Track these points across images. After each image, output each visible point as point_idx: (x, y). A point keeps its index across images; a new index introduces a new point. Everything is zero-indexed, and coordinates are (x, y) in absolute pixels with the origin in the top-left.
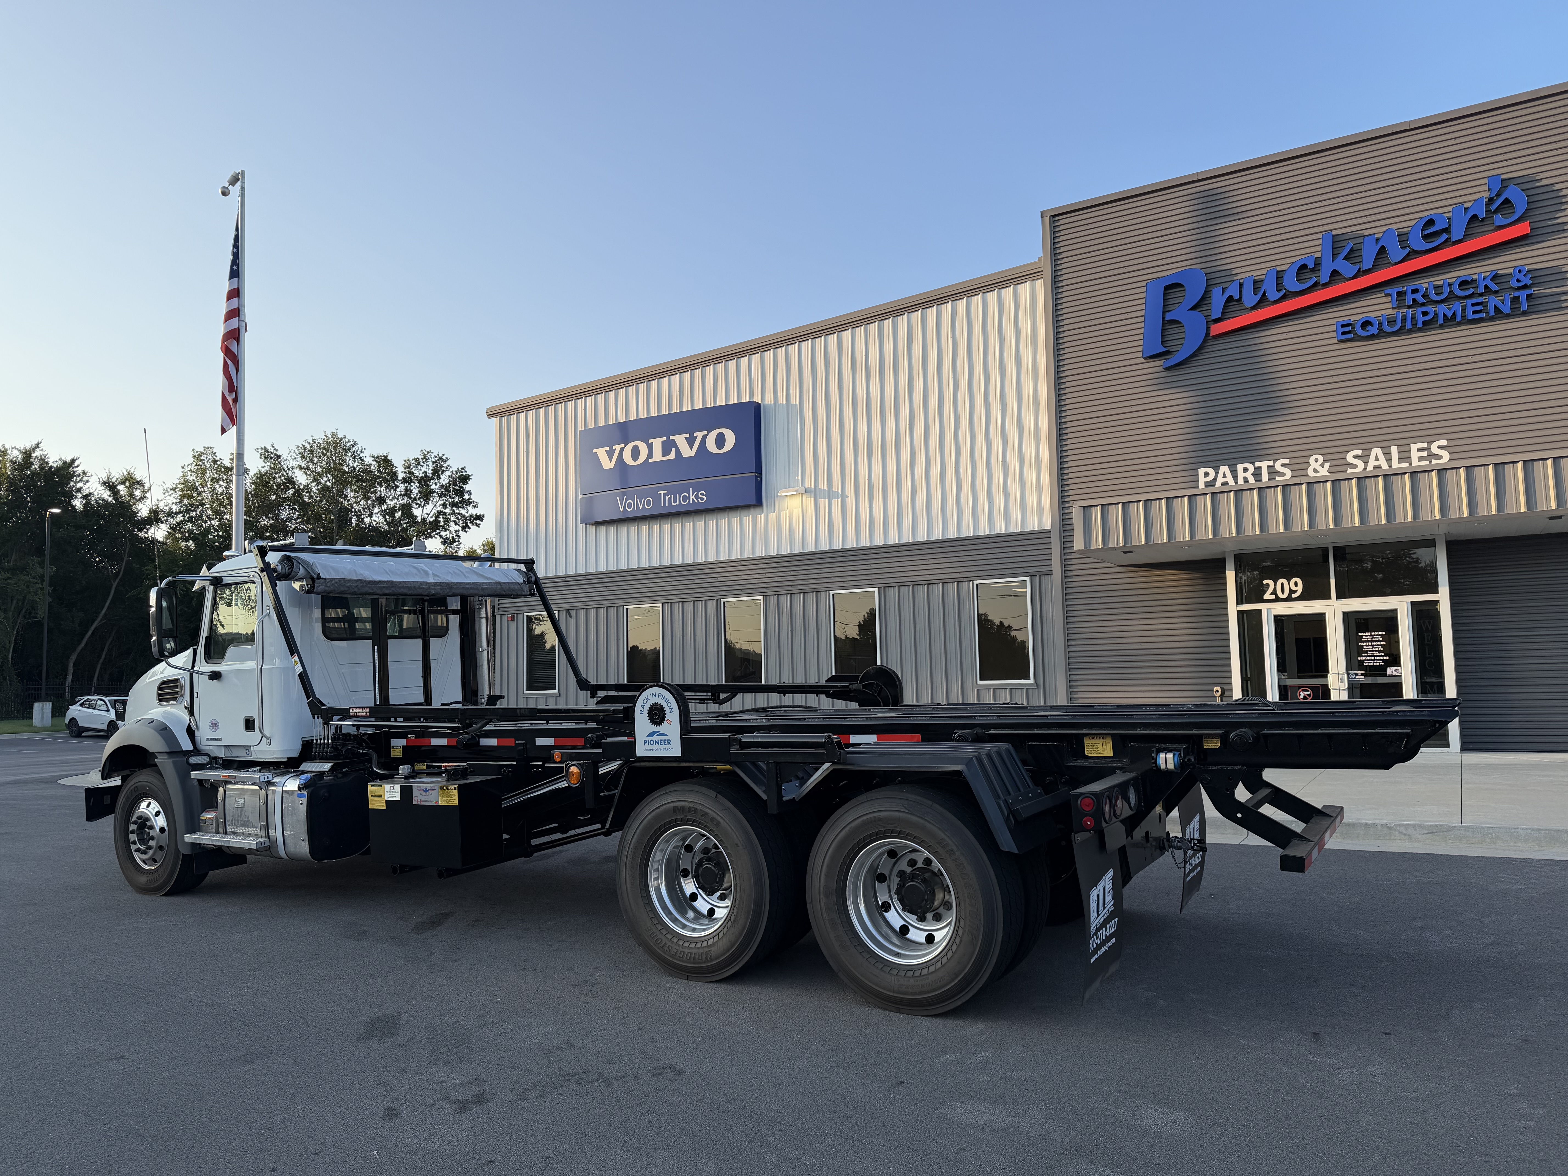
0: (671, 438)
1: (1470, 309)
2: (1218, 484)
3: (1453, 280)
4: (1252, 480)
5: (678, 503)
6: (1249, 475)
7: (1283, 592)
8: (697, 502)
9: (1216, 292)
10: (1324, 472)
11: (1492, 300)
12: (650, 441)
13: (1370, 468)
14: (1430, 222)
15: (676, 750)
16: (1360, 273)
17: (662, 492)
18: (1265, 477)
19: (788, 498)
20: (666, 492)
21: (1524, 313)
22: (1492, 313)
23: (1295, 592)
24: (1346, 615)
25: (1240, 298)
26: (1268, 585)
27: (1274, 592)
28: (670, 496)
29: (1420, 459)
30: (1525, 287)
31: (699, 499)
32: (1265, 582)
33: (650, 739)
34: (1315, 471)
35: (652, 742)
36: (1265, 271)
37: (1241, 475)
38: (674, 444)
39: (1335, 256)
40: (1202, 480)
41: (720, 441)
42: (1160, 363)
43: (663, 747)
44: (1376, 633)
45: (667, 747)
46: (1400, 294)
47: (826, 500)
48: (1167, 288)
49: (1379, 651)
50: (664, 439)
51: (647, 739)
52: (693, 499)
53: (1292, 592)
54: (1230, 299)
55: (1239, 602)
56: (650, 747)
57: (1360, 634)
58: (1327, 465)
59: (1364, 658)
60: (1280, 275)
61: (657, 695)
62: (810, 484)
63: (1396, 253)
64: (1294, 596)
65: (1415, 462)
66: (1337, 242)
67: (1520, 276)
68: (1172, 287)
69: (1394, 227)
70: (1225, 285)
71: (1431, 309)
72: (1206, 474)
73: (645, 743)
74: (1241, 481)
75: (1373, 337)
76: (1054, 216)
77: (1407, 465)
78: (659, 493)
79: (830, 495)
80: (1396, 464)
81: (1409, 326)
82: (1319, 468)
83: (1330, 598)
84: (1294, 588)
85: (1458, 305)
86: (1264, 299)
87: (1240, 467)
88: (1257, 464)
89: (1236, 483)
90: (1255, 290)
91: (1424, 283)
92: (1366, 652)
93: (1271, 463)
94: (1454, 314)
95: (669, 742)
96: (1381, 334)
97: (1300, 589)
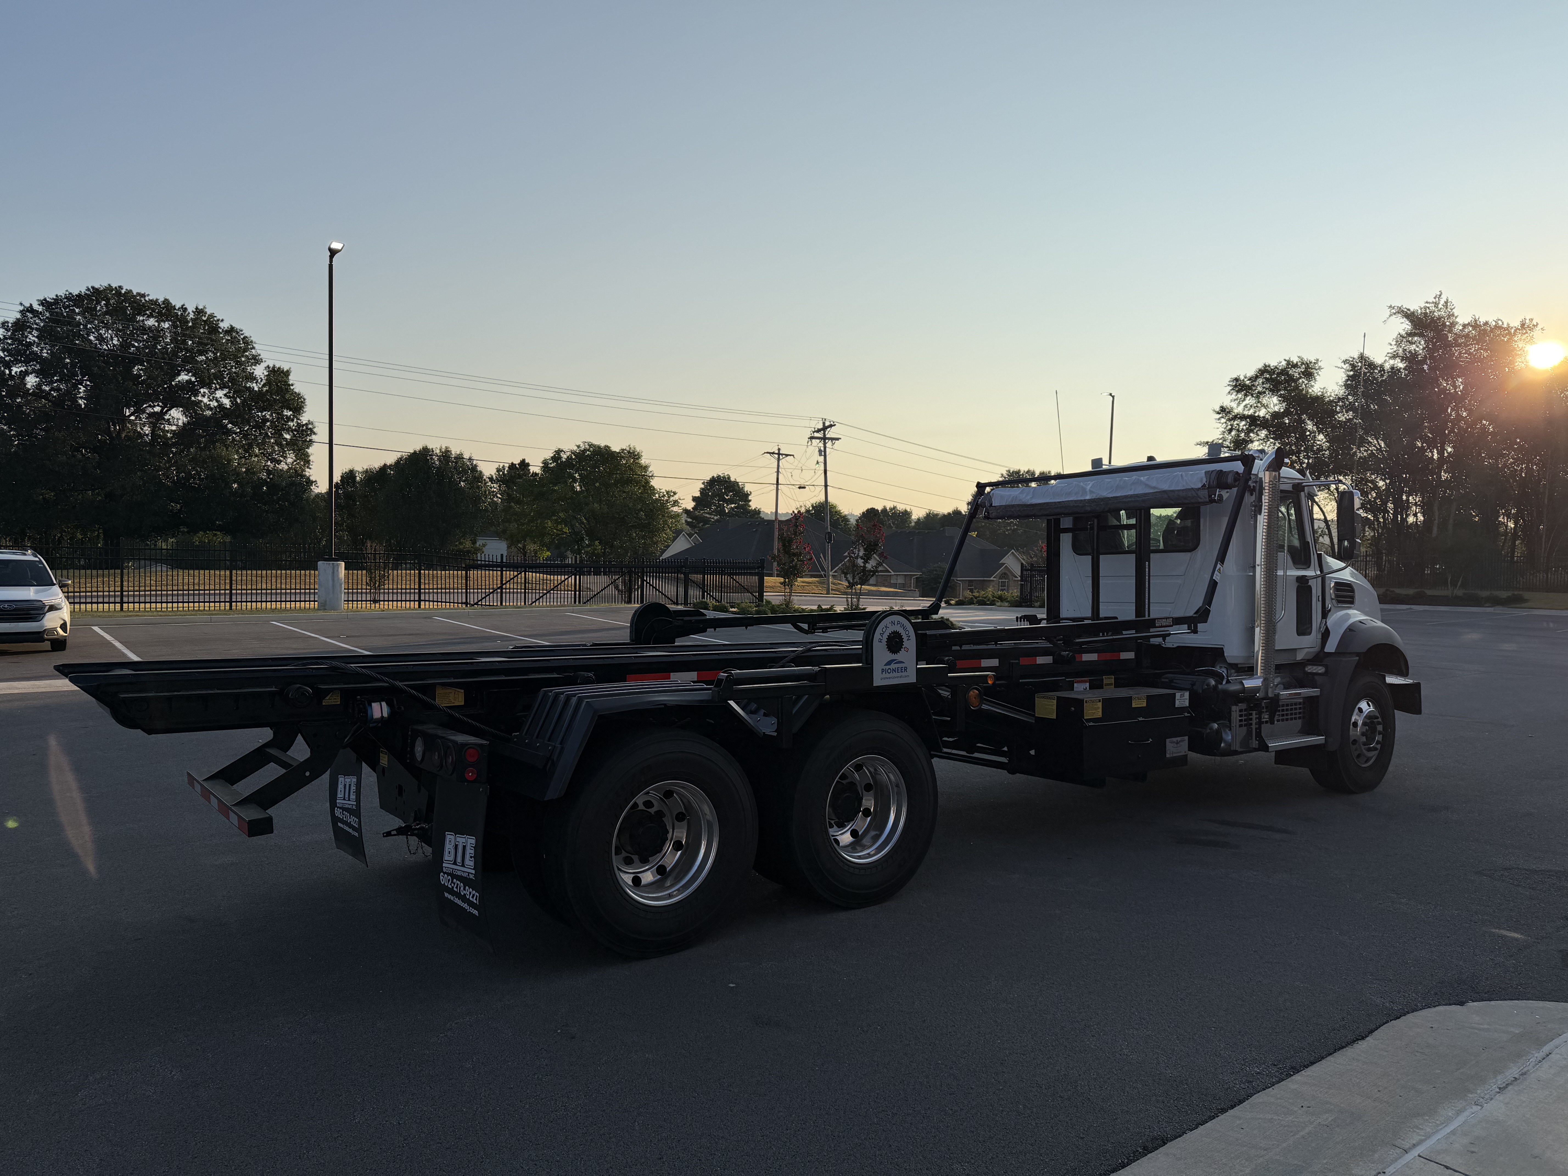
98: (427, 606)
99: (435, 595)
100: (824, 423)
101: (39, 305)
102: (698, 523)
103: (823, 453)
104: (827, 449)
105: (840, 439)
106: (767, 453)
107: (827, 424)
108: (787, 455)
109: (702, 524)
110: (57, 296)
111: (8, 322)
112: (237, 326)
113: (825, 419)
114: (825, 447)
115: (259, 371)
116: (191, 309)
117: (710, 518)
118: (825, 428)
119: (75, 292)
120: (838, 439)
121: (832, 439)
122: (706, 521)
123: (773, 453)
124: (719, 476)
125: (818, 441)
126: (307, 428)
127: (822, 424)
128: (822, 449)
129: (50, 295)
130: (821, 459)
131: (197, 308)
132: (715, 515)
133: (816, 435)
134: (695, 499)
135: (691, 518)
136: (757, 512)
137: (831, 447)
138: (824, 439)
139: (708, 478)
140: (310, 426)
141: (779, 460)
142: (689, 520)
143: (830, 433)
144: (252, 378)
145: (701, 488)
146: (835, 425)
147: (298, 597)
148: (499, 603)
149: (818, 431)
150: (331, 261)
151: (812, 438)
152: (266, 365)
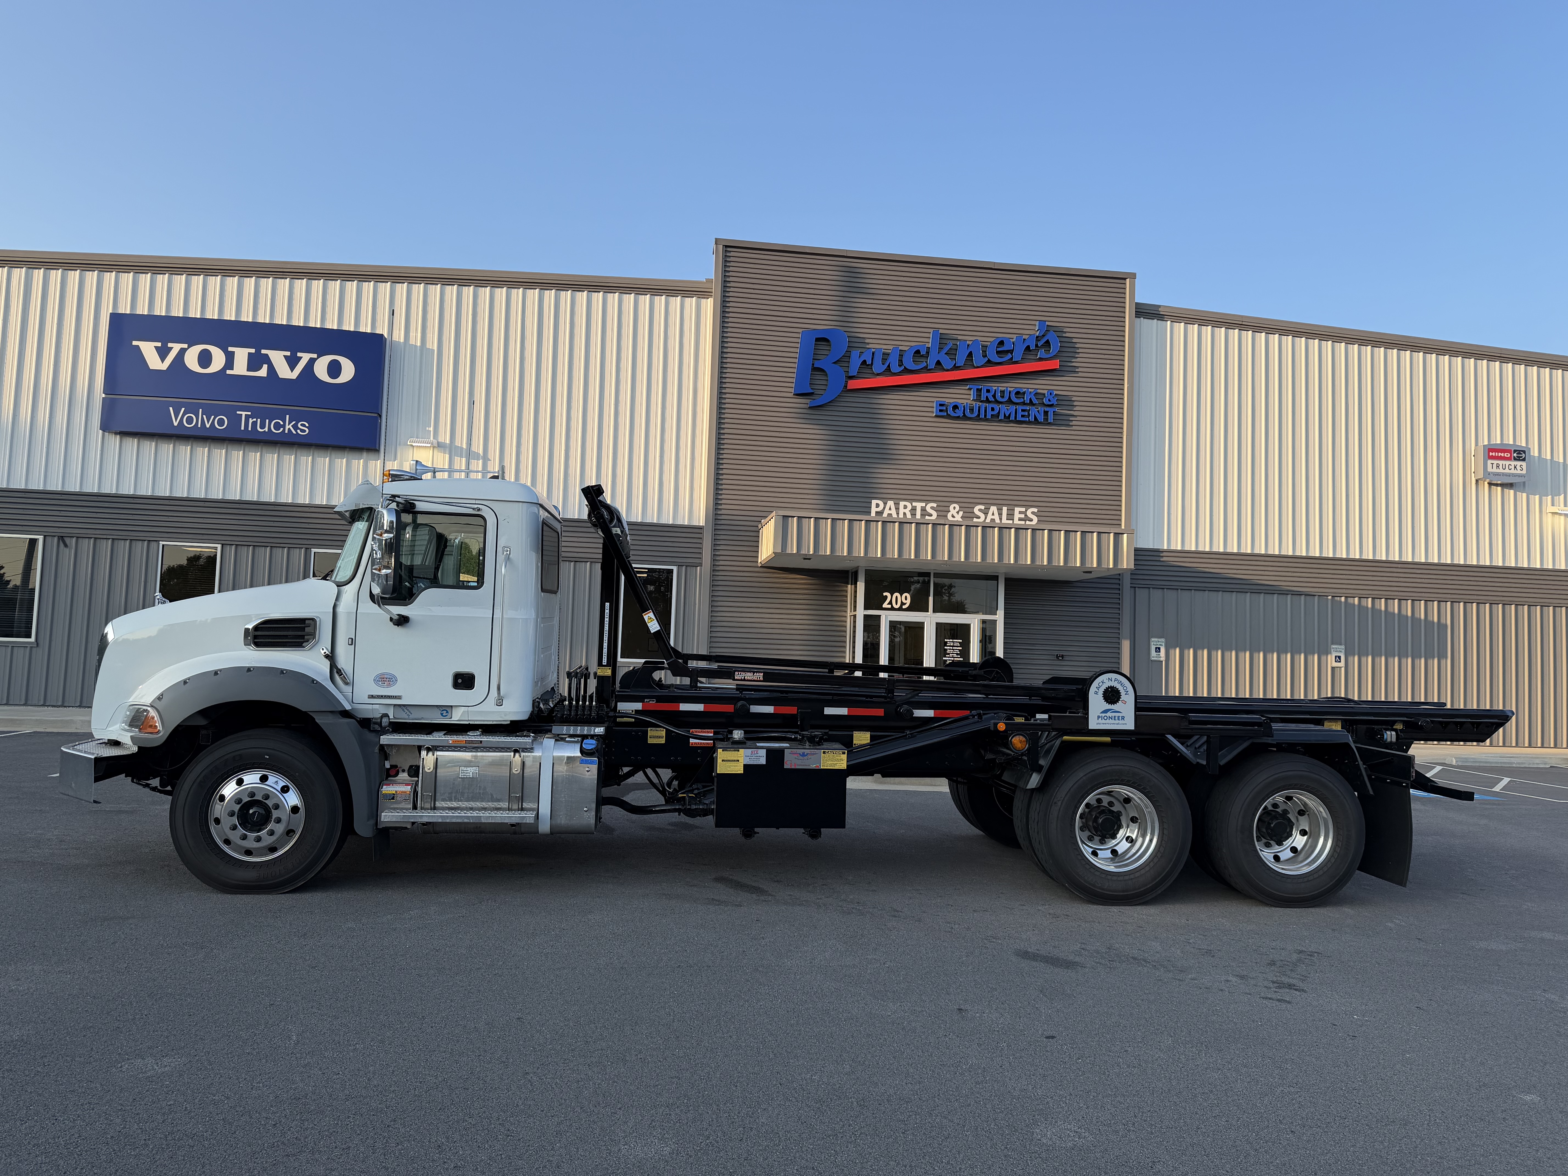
0: (263, 351)
1: (1020, 413)
2: (885, 515)
3: (1012, 389)
4: (909, 516)
5: (266, 429)
6: (907, 511)
7: (896, 604)
8: (294, 432)
9: (855, 353)
10: (958, 518)
11: (1033, 411)
12: (230, 349)
13: (988, 520)
14: (1001, 343)
15: (1129, 724)
16: (956, 368)
17: (244, 413)
18: (918, 516)
19: (415, 448)
20: (250, 413)
21: (1050, 424)
22: (1032, 419)
23: (905, 604)
24: (938, 625)
25: (872, 363)
26: (886, 597)
27: (890, 603)
28: (255, 420)
29: (1020, 519)
30: (1052, 405)
31: (299, 431)
32: (885, 594)
33: (1103, 715)
34: (953, 516)
35: (1105, 718)
36: (891, 347)
37: (902, 510)
38: (267, 360)
39: (940, 349)
40: (874, 510)
41: (334, 369)
42: (808, 401)
43: (1117, 721)
44: (956, 641)
45: (1121, 722)
46: (979, 390)
47: (464, 460)
48: (817, 340)
49: (957, 654)
50: (253, 351)
51: (1101, 715)
52: (289, 429)
53: (903, 604)
54: (864, 362)
55: (866, 608)
56: (1104, 721)
57: (946, 640)
58: (961, 513)
59: (947, 659)
60: (902, 354)
61: (1113, 680)
62: (445, 437)
63: (978, 360)
64: (904, 607)
65: (1016, 521)
66: (942, 340)
67: (1051, 397)
68: (822, 340)
69: (980, 339)
70: (863, 350)
71: (997, 407)
72: (877, 506)
73: (1098, 718)
74: (901, 516)
75: (958, 418)
76: (726, 246)
77: (1011, 522)
78: (238, 412)
79: (470, 455)
80: (1004, 521)
81: (982, 416)
82: (955, 515)
83: (928, 611)
84: (904, 601)
85: (1012, 408)
86: (888, 368)
87: (902, 504)
88: (914, 504)
89: (898, 516)
90: (884, 360)
91: (994, 386)
92: (949, 654)
93: (923, 504)
94: (1010, 415)
95: (1123, 718)
96: (965, 418)
97: (908, 602)
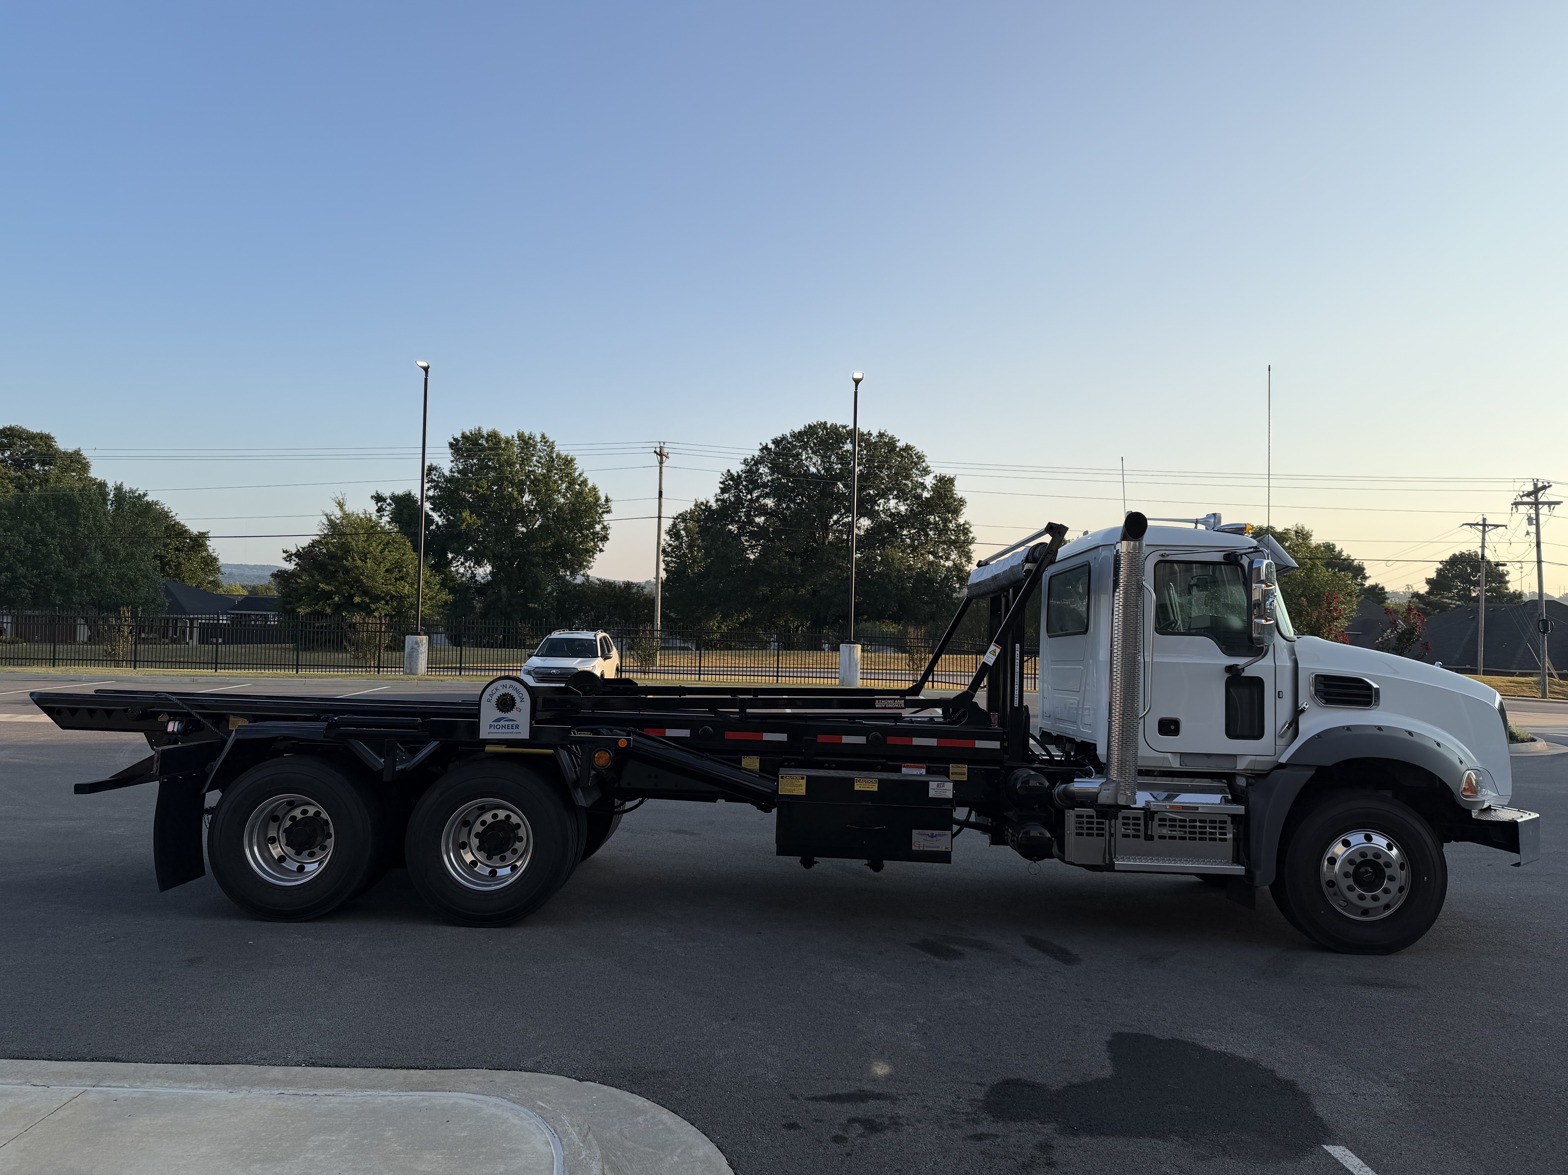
98: (940, 687)
99: (944, 677)
100: (1535, 485)
101: (772, 443)
102: (1434, 610)
103: (1534, 521)
104: (1541, 517)
105: (1562, 502)
106: (1467, 524)
107: (1540, 485)
108: (1497, 526)
109: (1438, 611)
110: (783, 435)
111: (747, 459)
112: (911, 444)
113: (1537, 480)
114: (1537, 515)
115: (929, 481)
116: (875, 433)
117: (1451, 604)
118: (1536, 491)
119: (797, 430)
120: (1558, 503)
121: (1550, 504)
122: (1443, 608)
123: (1477, 524)
124: (1463, 553)
125: (1527, 507)
126: (964, 528)
127: (1533, 487)
128: (1534, 516)
129: (778, 435)
130: (1533, 529)
131: (880, 433)
132: (1457, 601)
133: (1525, 499)
134: (1429, 581)
135: (1424, 604)
136: (1518, 596)
137: (1549, 513)
138: (1536, 504)
139: (1446, 557)
140: (967, 526)
141: (1484, 532)
142: (1421, 606)
143: (1543, 497)
144: (923, 487)
145: (1437, 569)
146: (1550, 486)
147: (869, 675)
148: (1033, 688)
149: (1529, 495)
150: (856, 389)
151: (1516, 504)
152: (934, 475)
